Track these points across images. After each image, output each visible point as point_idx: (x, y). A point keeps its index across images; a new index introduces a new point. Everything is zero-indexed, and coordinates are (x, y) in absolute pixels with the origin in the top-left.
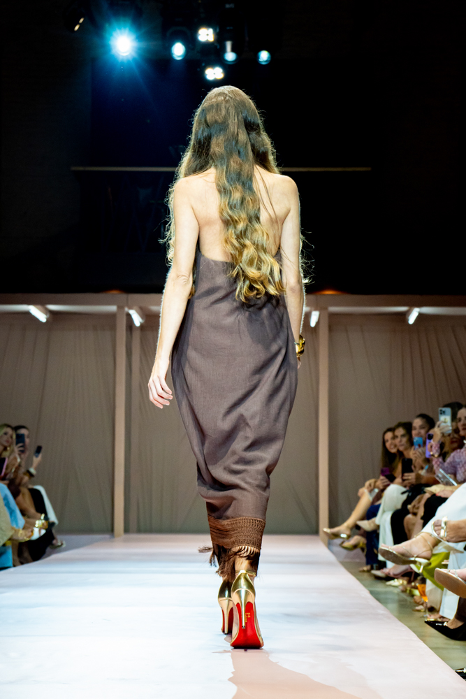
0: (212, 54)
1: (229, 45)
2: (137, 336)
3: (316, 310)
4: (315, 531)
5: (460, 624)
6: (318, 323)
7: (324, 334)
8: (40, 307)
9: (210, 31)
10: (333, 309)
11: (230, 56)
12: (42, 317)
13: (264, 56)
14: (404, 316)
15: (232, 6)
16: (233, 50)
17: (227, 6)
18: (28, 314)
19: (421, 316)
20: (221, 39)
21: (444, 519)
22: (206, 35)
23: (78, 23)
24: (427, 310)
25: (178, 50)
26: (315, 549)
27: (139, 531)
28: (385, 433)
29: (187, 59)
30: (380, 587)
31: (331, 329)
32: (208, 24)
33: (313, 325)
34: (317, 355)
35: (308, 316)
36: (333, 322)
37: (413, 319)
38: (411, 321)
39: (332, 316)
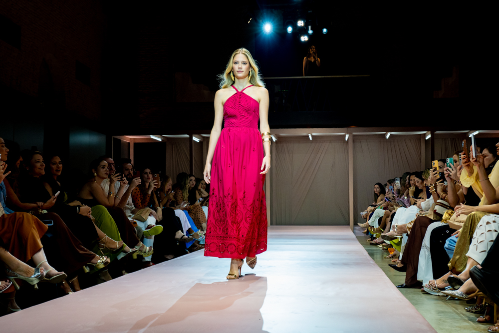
0: (303, 31)
1: (310, 27)
2: (274, 145)
3: (347, 134)
4: (348, 224)
5: (402, 265)
6: (348, 139)
7: (351, 143)
9: (302, 22)
10: (354, 133)
11: (310, 32)
13: (325, 30)
14: (384, 136)
15: (311, 11)
16: (311, 29)
17: (309, 12)
19: (391, 135)
20: (306, 25)
21: (396, 224)
22: (300, 23)
23: (249, 20)
24: (393, 133)
25: (290, 29)
26: (348, 232)
27: (277, 224)
29: (293, 32)
30: (374, 248)
31: (354, 141)
32: (301, 19)
33: (346, 140)
34: (348, 152)
35: (344, 136)
36: (355, 138)
37: (388, 137)
38: (387, 138)
39: (354, 136)
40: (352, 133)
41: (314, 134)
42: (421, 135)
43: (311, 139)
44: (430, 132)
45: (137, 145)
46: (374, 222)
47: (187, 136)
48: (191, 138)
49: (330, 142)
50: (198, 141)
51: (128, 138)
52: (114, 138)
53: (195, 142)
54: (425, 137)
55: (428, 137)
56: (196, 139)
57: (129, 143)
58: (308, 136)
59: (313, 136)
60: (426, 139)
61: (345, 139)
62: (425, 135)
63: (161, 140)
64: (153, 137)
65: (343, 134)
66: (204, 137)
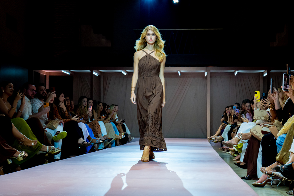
3: (206, 71)
4: (206, 138)
5: (244, 164)
6: (207, 75)
7: (209, 78)
8: (124, 71)
12: (125, 74)
14: (233, 73)
18: (121, 73)
19: (238, 73)
24: (240, 71)
28: (226, 108)
31: (211, 77)
33: (206, 76)
34: (207, 85)
35: (204, 73)
36: (212, 75)
37: (236, 74)
38: (236, 75)
39: (211, 73)
40: (210, 71)
41: (182, 71)
42: (260, 73)
43: (180, 75)
44: (266, 71)
45: (51, 77)
47: (89, 71)
48: (92, 72)
49: (194, 77)
50: (97, 75)
51: (45, 72)
52: (34, 71)
53: (95, 75)
54: (263, 75)
55: (265, 75)
56: (95, 74)
57: (46, 76)
58: (177, 73)
59: (181, 73)
60: (264, 76)
61: (205, 75)
62: (263, 73)
63: (69, 74)
64: (63, 71)
65: (203, 71)
66: (101, 72)
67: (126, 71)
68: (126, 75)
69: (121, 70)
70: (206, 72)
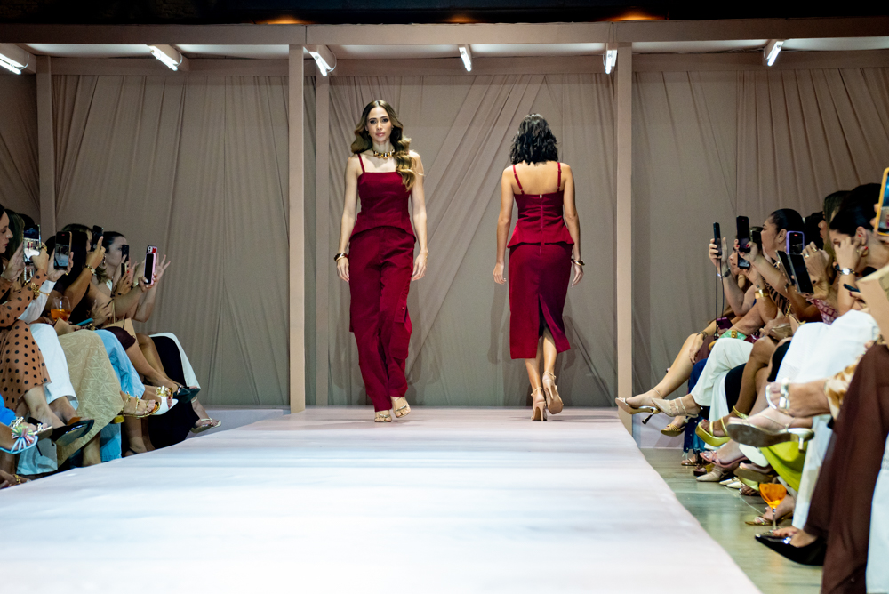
2: (323, 93)
3: (612, 48)
6: (615, 69)
7: (624, 84)
8: (167, 46)
10: (640, 45)
12: (171, 63)
14: (759, 53)
18: (150, 57)
19: (784, 51)
21: (785, 382)
24: (794, 43)
26: (611, 431)
31: (636, 77)
33: (608, 71)
34: (613, 119)
35: (599, 57)
36: (641, 66)
37: (772, 58)
38: (770, 63)
39: (638, 56)
40: (630, 44)
41: (480, 48)
43: (468, 65)
46: (710, 390)
49: (545, 81)
50: (18, 72)
58: (457, 56)
59: (476, 58)
61: (603, 68)
65: (594, 46)
66: (40, 56)
67: (178, 50)
68: (175, 69)
69: (149, 43)
70: (609, 52)
